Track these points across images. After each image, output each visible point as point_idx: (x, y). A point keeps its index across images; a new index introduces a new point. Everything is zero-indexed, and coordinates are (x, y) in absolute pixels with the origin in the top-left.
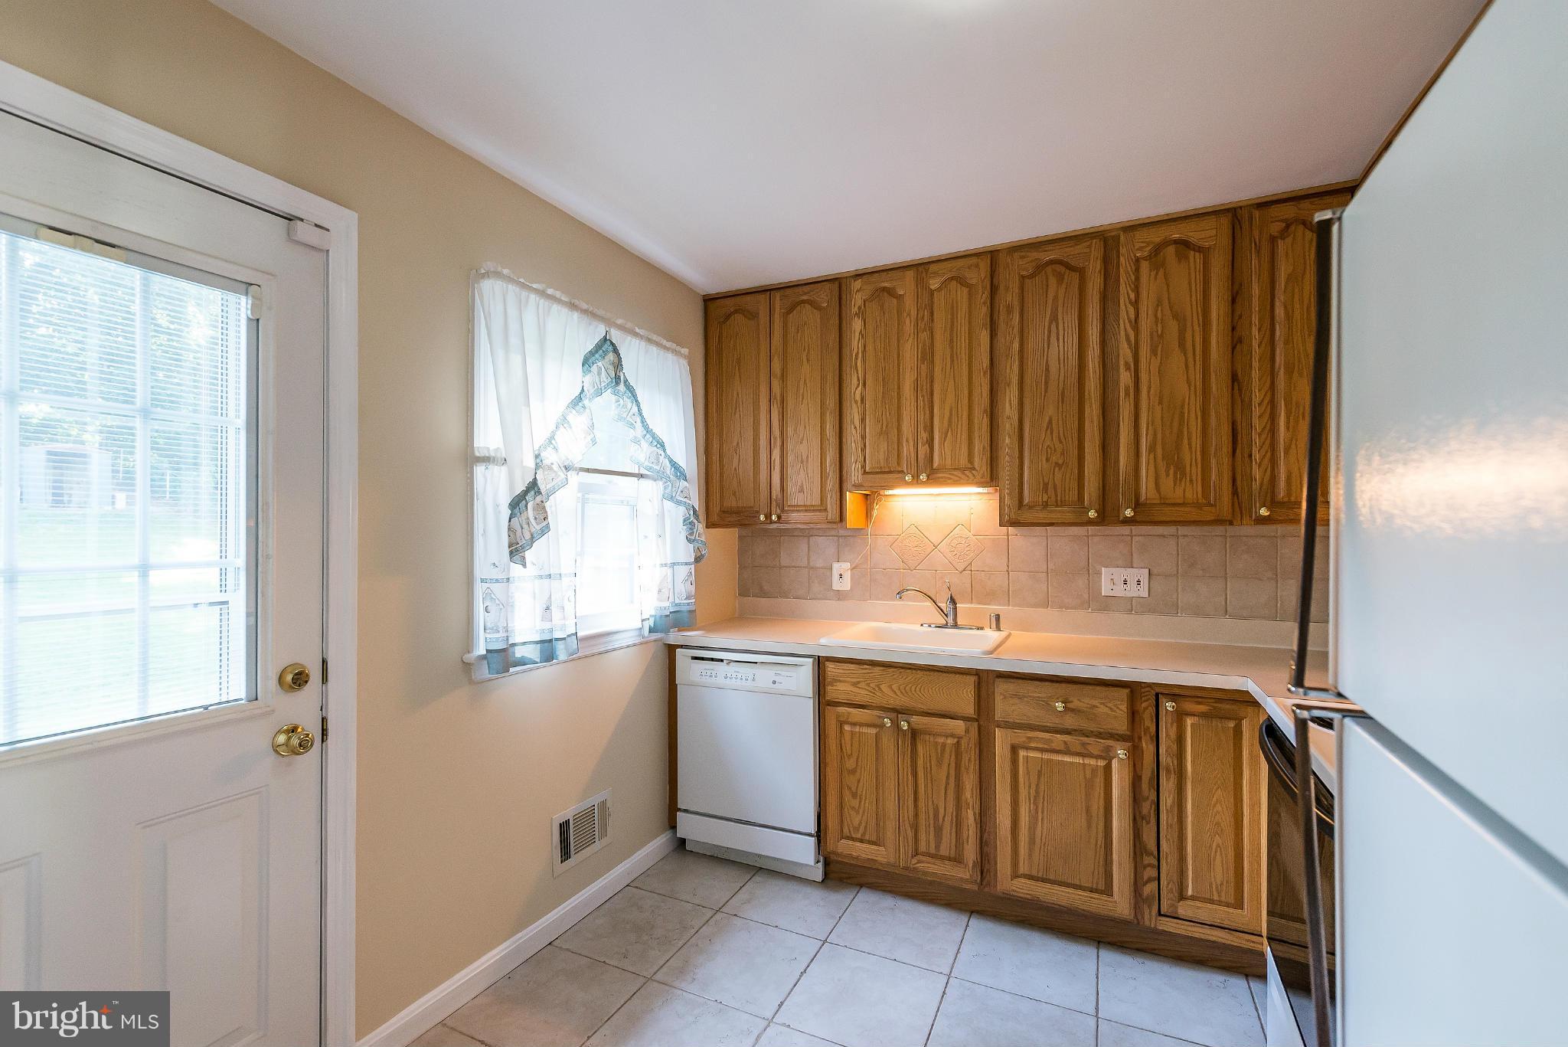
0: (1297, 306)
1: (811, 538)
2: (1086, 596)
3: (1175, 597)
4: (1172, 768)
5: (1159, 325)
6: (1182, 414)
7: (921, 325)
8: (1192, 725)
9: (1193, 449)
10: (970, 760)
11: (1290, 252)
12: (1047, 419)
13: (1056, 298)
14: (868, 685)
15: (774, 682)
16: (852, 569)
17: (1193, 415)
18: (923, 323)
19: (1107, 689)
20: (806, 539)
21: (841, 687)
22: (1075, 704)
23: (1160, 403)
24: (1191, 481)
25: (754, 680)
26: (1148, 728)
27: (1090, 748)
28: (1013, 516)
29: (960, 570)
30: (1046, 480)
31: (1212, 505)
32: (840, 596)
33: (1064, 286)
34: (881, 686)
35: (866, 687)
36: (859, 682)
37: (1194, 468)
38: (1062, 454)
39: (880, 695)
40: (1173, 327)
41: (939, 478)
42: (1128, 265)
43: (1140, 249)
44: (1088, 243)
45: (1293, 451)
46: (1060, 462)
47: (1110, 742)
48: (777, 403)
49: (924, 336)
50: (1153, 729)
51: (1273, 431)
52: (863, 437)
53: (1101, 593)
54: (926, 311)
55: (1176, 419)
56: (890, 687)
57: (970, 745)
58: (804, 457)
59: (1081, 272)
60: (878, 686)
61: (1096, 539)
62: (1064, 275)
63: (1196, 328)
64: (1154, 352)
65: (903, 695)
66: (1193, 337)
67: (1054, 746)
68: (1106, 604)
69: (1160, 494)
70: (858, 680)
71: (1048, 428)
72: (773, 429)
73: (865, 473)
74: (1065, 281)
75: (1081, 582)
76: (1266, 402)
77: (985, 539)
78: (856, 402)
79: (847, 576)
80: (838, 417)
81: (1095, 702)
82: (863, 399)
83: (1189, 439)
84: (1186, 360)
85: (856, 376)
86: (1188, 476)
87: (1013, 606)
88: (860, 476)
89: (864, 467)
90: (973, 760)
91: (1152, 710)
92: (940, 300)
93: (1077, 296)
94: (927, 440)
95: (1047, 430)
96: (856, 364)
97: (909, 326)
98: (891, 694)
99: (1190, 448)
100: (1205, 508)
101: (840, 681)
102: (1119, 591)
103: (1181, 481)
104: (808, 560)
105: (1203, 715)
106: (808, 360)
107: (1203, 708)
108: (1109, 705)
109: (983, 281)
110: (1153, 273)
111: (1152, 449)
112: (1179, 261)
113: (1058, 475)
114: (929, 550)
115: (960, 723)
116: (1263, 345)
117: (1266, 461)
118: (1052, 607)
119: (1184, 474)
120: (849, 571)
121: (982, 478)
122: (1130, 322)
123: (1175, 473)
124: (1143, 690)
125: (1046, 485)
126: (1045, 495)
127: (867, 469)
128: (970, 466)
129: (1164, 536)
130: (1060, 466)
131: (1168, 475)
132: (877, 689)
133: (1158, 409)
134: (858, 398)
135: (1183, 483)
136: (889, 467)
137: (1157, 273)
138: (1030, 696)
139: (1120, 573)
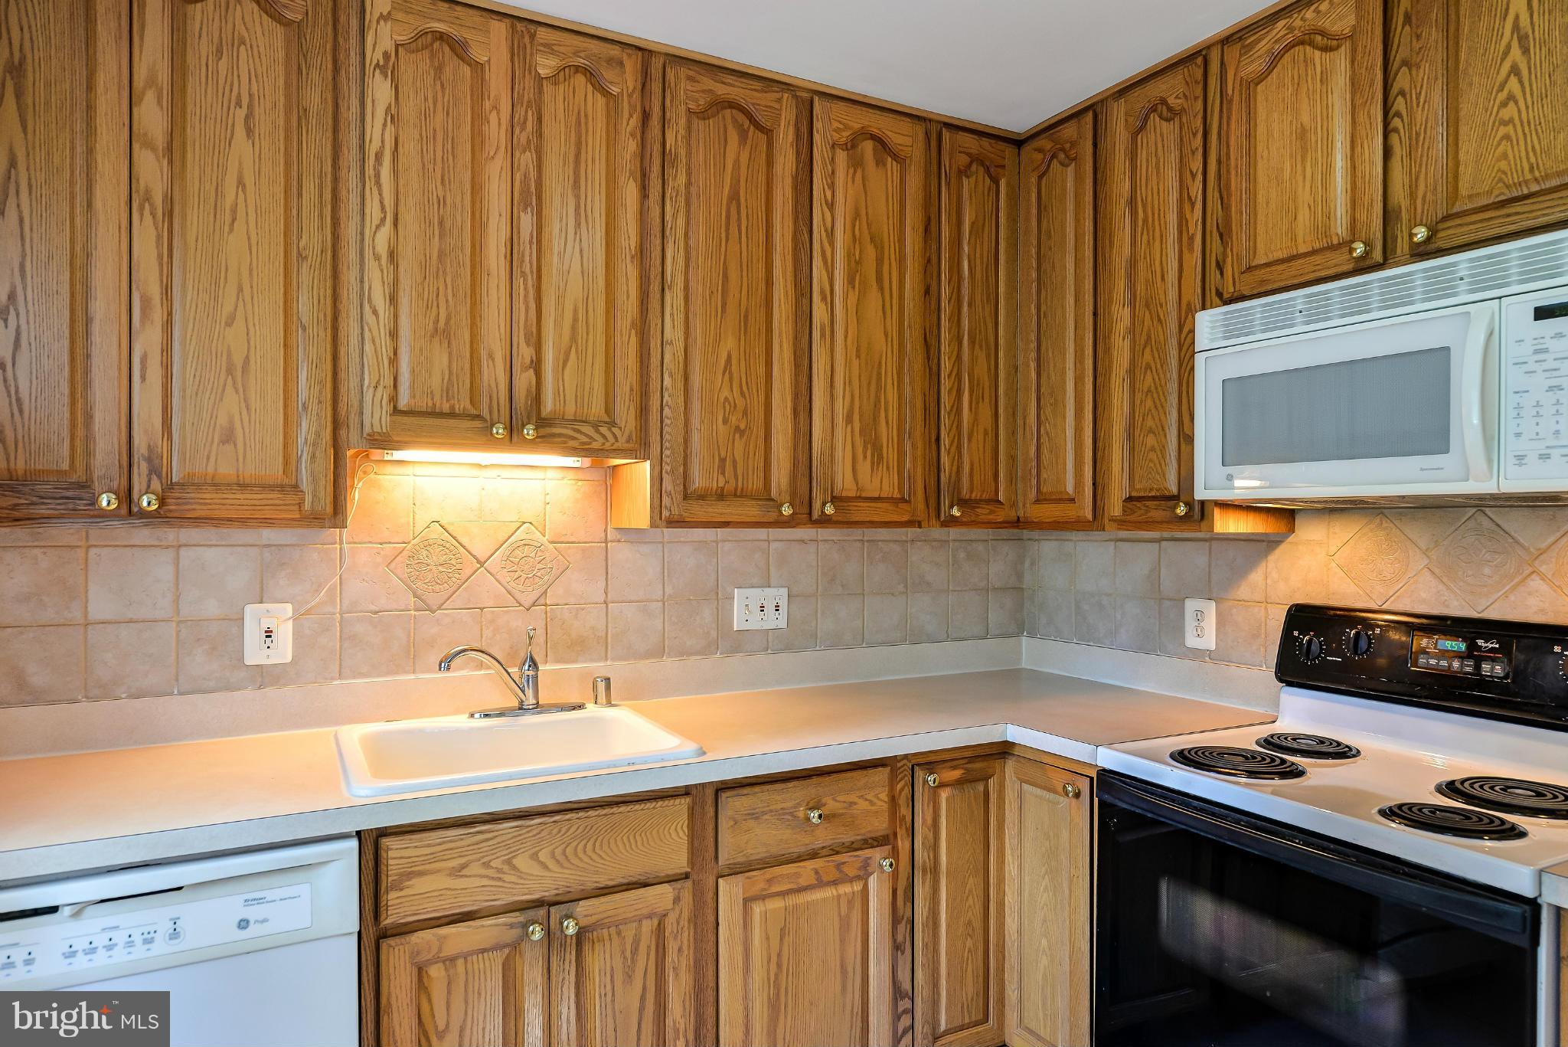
0: (978, 262)
1: (183, 551)
2: (714, 634)
3: (813, 624)
4: (928, 865)
5: (857, 246)
6: (879, 374)
7: (522, 137)
8: (947, 800)
9: (890, 423)
10: (680, 950)
11: (973, 195)
12: (724, 356)
13: (737, 162)
14: (487, 865)
15: (243, 924)
16: (295, 619)
17: (889, 381)
18: (524, 134)
19: (865, 772)
20: (170, 554)
21: (419, 885)
22: (831, 805)
23: (858, 356)
24: (888, 468)
25: (175, 934)
26: (904, 816)
27: (845, 869)
28: (675, 511)
29: (527, 604)
30: (723, 454)
31: (906, 501)
32: (265, 677)
33: (748, 147)
34: (515, 861)
35: (483, 871)
36: (464, 866)
37: (890, 449)
38: (745, 413)
39: (513, 879)
40: (871, 252)
41: (554, 435)
42: (824, 150)
43: (837, 130)
44: (778, 95)
45: (974, 439)
46: (742, 426)
47: (867, 853)
48: (153, 215)
49: (527, 159)
50: (909, 819)
51: (959, 412)
52: (394, 334)
53: (732, 626)
54: (530, 113)
55: (874, 382)
56: (535, 857)
57: (681, 923)
58: (238, 360)
59: (768, 132)
60: (509, 862)
61: (728, 546)
62: (748, 132)
63: (894, 264)
64: (851, 281)
65: (562, 866)
66: (890, 274)
67: (803, 882)
68: (737, 643)
69: (857, 484)
70: (463, 860)
71: (725, 368)
72: (138, 275)
73: (396, 411)
74: (749, 142)
75: (707, 613)
76: (954, 374)
77: (569, 548)
78: (377, 258)
79: (285, 634)
80: (329, 284)
81: (853, 798)
82: (392, 255)
83: (886, 410)
84: (883, 301)
85: (376, 202)
86: (885, 460)
87: (613, 659)
88: (386, 419)
89: (394, 399)
90: (685, 947)
91: (907, 791)
92: (555, 100)
93: (764, 170)
94: (532, 361)
95: (724, 375)
96: (378, 176)
97: (496, 131)
98: (537, 870)
99: (887, 423)
100: (900, 505)
101: (421, 874)
102: (756, 622)
103: (878, 464)
104: (177, 600)
105: (959, 783)
106: (249, 132)
107: (956, 774)
108: (869, 797)
109: (630, 96)
110: (851, 171)
111: (849, 420)
112: (877, 165)
113: (739, 445)
114: (468, 571)
115: (666, 889)
116: (953, 301)
117: (953, 449)
118: (669, 656)
119: (880, 457)
120: (290, 623)
121: (628, 442)
122: (826, 231)
123: (873, 456)
124: (899, 765)
125: (723, 461)
126: (721, 478)
127: (403, 402)
128: (607, 419)
129: (803, 541)
130: (742, 433)
131: (865, 457)
132: (506, 868)
133: (856, 363)
134: (382, 248)
135: (880, 468)
136: (452, 407)
137: (855, 172)
138: (771, 811)
139: (756, 595)
